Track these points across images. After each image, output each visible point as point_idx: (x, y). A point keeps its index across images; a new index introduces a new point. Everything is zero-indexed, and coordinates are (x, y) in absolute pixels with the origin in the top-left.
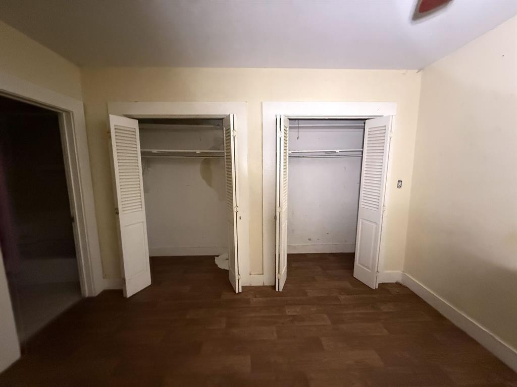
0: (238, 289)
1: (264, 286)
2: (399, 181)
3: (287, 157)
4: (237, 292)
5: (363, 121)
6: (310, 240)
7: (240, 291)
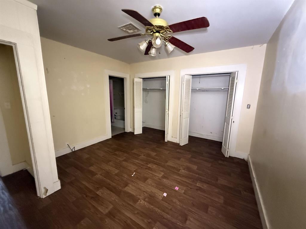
0: (166, 140)
1: (177, 143)
2: (248, 105)
3: (190, 90)
4: (165, 141)
5: (229, 74)
6: (211, 133)
7: (167, 141)
